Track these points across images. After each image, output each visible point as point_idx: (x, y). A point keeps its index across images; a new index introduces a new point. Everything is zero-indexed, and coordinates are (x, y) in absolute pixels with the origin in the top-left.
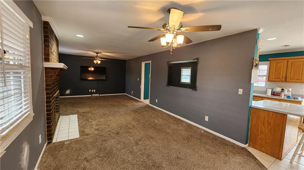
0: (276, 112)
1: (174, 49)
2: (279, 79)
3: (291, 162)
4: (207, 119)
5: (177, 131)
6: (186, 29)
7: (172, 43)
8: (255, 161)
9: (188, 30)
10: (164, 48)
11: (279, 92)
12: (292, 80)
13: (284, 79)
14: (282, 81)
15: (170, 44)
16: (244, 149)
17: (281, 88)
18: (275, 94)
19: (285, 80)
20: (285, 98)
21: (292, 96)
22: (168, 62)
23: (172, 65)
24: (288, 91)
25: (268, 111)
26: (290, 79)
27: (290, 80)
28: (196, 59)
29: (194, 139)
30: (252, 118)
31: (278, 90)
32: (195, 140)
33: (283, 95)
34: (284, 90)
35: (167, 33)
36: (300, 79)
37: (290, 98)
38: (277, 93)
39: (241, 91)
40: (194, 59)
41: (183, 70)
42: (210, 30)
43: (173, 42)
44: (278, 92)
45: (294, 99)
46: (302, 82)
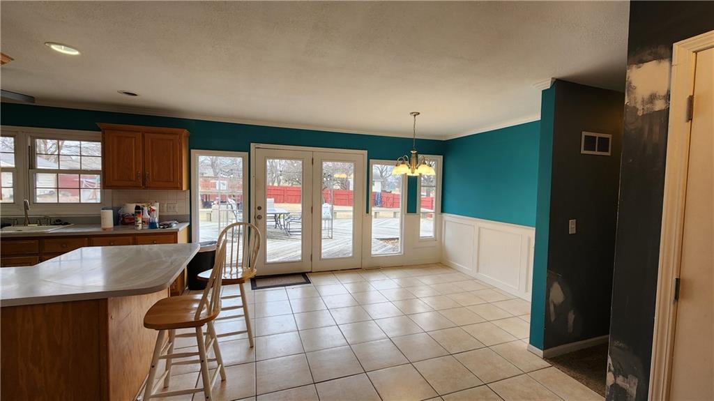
11: (131, 215)
12: (157, 184)
13: (141, 180)
14: (137, 187)
17: (135, 205)
19: (144, 184)
20: (147, 229)
21: (159, 222)
26: (153, 181)
27: (153, 184)
33: (140, 221)
34: (140, 209)
36: (172, 180)
37: (156, 228)
45: (164, 228)
46: (178, 188)
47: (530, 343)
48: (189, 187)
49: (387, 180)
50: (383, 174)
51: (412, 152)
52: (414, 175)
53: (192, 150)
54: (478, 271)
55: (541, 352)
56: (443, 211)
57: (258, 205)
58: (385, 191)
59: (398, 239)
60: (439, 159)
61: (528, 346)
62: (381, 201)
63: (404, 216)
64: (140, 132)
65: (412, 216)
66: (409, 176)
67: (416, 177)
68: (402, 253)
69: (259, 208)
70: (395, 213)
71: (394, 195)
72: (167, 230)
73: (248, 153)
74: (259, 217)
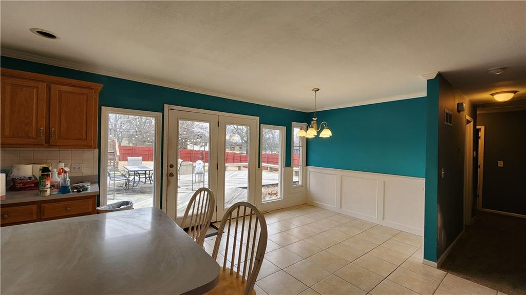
2: (29, 137)
11: (30, 178)
12: (67, 142)
13: (43, 138)
14: (39, 145)
17: (39, 167)
18: (18, 186)
19: (48, 141)
20: (56, 194)
24: (61, 172)
26: (60, 138)
27: (60, 142)
31: (28, 171)
33: (49, 186)
34: (49, 171)
36: (84, 137)
37: (69, 192)
38: (24, 183)
44: (27, 176)
45: (79, 191)
46: (89, 147)
47: (424, 258)
48: (100, 147)
51: (314, 119)
53: (102, 108)
54: (341, 208)
55: (436, 264)
56: (307, 165)
57: (170, 163)
61: (423, 261)
63: (283, 169)
64: (44, 82)
65: (288, 169)
68: (283, 198)
69: (172, 166)
72: (83, 193)
73: (161, 113)
74: (171, 175)
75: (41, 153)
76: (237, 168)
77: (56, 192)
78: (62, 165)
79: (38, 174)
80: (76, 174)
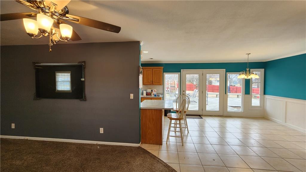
0: (156, 110)
1: (55, 43)
2: (149, 82)
3: (167, 143)
4: (102, 131)
5: (63, 163)
6: (74, 18)
7: (51, 33)
8: (149, 155)
9: (78, 21)
10: (33, 38)
12: (156, 83)
13: (151, 82)
14: (151, 84)
15: (47, 34)
16: (139, 148)
17: (151, 90)
18: (148, 94)
19: (152, 84)
21: (157, 95)
22: (34, 63)
23: (40, 68)
24: (155, 91)
25: (151, 109)
26: (155, 82)
27: (155, 84)
28: (82, 62)
29: (91, 163)
30: (142, 118)
32: (93, 163)
33: (153, 94)
34: (153, 91)
35: (39, 12)
39: (132, 96)
40: (79, 62)
41: (59, 75)
42: (108, 29)
43: (54, 32)
44: (149, 92)
46: (161, 85)
48: (163, 85)
49: (232, 80)
50: (230, 77)
51: (247, 69)
52: (248, 78)
53: (164, 73)
54: (286, 122)
56: (264, 94)
57: (183, 90)
58: (231, 85)
59: (240, 107)
60: (262, 70)
62: (229, 90)
63: (243, 95)
65: (247, 96)
66: (246, 79)
67: (249, 79)
69: (184, 91)
70: (238, 96)
71: (237, 87)
72: (159, 97)
73: (180, 73)
74: (184, 94)
75: (151, 86)
76: (237, 96)
77: (154, 96)
78: (155, 89)
79: (151, 91)
80: (158, 92)
